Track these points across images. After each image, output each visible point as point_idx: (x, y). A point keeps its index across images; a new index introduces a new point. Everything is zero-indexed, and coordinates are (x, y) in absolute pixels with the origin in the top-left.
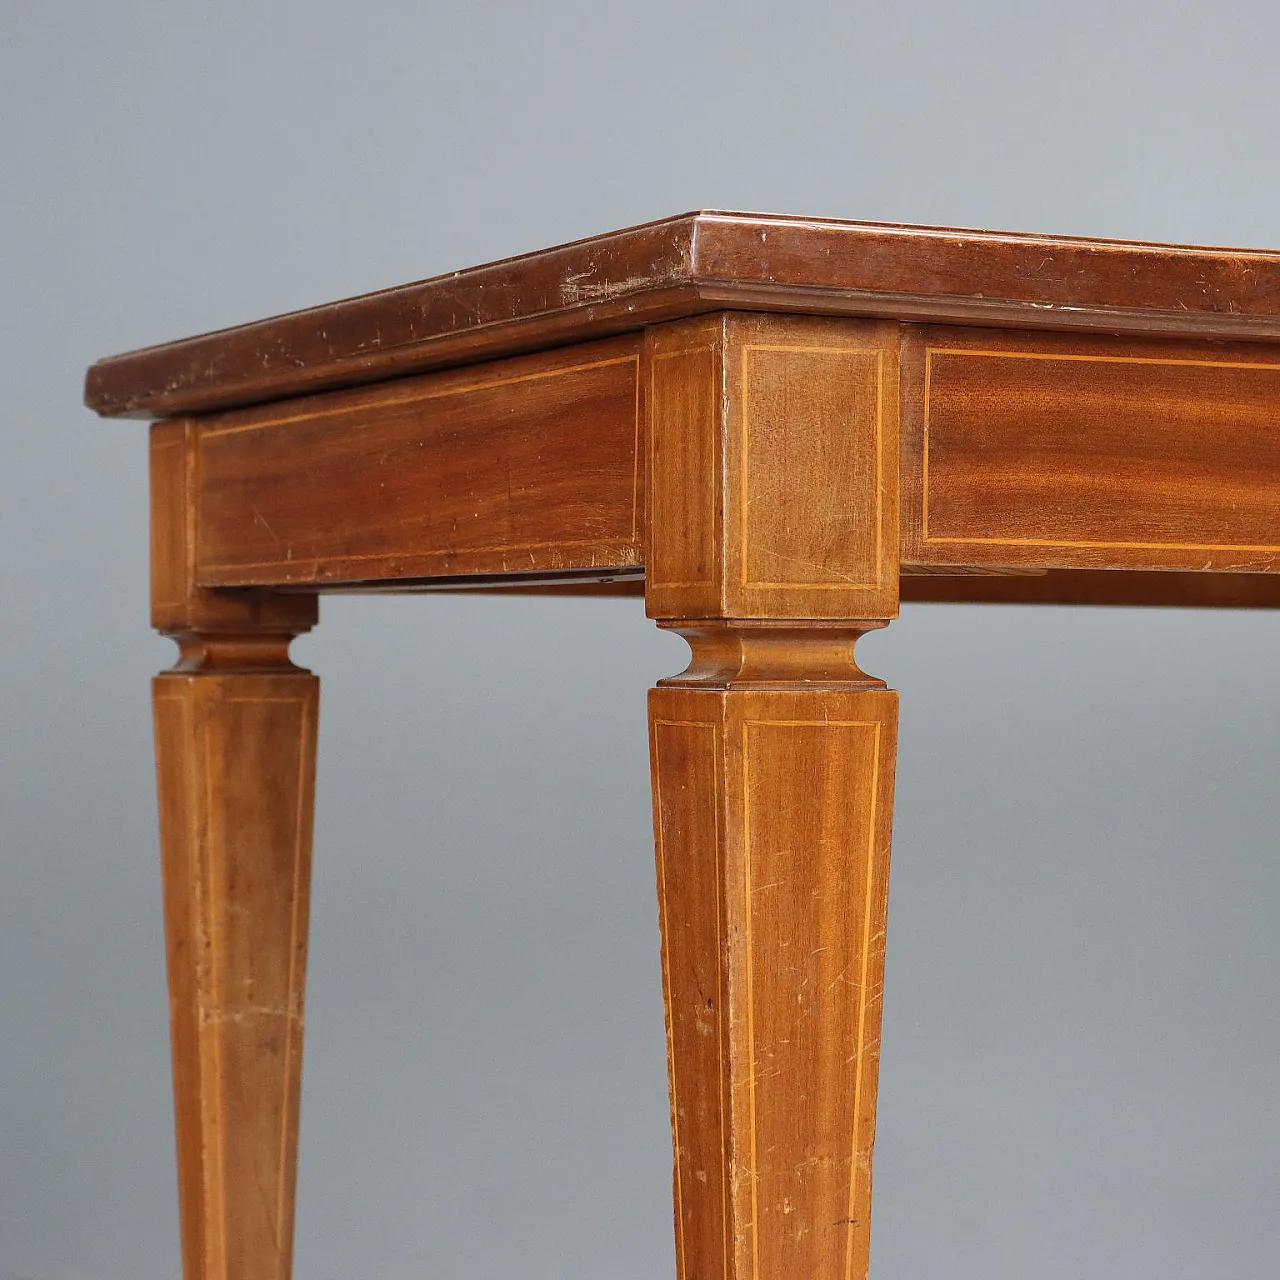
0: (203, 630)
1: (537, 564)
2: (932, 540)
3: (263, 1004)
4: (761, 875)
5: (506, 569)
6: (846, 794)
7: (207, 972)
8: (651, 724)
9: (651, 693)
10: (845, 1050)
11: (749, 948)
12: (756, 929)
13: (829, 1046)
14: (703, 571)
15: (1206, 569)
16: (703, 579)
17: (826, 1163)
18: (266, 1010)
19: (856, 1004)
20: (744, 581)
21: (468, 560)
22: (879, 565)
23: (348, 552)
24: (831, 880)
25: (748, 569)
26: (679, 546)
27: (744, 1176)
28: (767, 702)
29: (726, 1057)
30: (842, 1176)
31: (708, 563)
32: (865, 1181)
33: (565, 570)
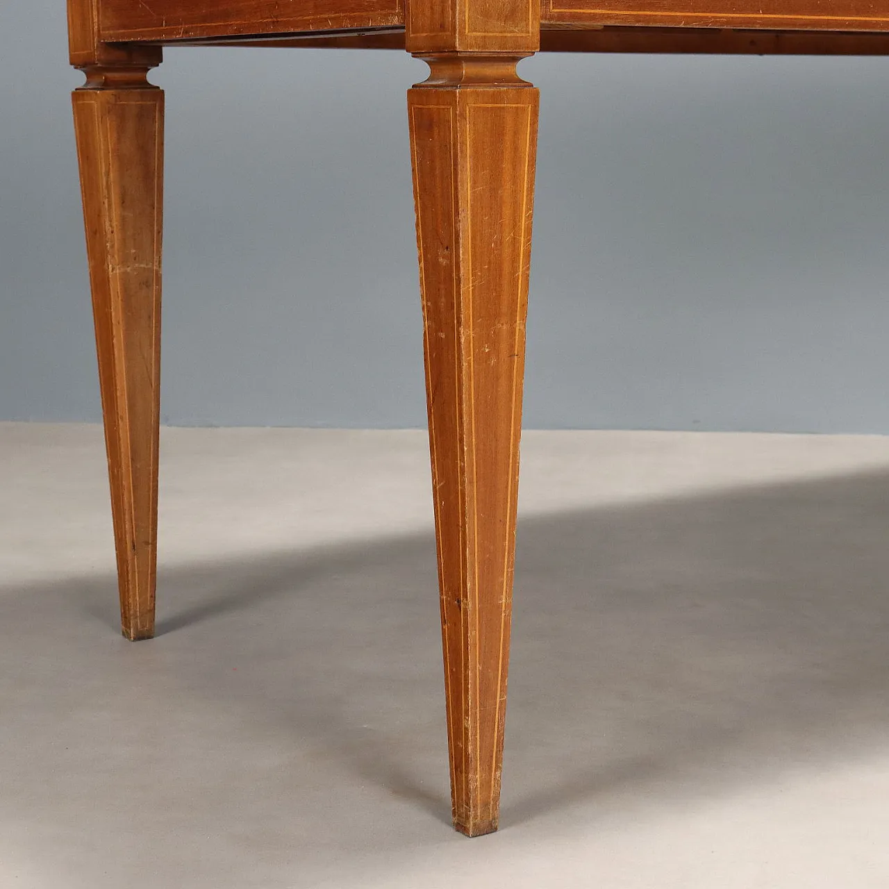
0: (104, 66)
1: (332, 26)
2: (556, 10)
3: (142, 263)
4: (475, 183)
5: (311, 29)
6: (514, 142)
7: (112, 246)
8: (410, 109)
9: (409, 91)
10: (514, 269)
11: (469, 220)
12: (472, 210)
13: (507, 268)
14: (444, 26)
15: (682, 25)
16: (445, 31)
17: (505, 327)
18: (142, 266)
19: (519, 248)
20: (467, 31)
21: (287, 24)
22: (530, 23)
23: (205, 21)
24: (508, 186)
25: (469, 25)
26: (428, 12)
27: (467, 334)
28: (477, 94)
29: (458, 275)
30: (512, 333)
31: (447, 23)
32: (523, 335)
33: (351, 28)
